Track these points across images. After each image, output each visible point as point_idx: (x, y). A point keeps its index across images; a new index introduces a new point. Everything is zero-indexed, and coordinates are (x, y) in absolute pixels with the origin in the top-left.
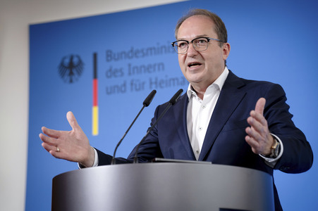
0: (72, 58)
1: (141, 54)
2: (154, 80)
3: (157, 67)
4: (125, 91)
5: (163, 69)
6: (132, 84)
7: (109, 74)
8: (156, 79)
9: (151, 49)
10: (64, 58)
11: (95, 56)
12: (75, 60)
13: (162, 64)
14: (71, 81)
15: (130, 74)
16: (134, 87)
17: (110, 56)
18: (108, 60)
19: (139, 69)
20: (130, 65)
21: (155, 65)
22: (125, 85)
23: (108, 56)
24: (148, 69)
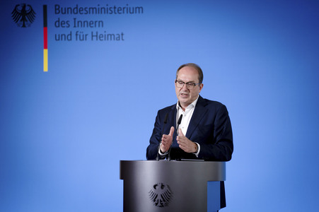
0: (24, 7)
1: (84, 12)
2: (95, 34)
3: (97, 23)
4: (71, 39)
5: (102, 26)
6: (77, 35)
7: (57, 25)
8: (97, 33)
9: (93, 9)
10: (17, 6)
11: (45, 7)
12: (27, 8)
13: (102, 22)
14: (24, 26)
15: (75, 26)
16: (78, 36)
17: (58, 9)
18: (56, 13)
19: (83, 24)
20: (75, 19)
21: (96, 22)
22: (71, 35)
23: (56, 9)
24: (90, 24)
